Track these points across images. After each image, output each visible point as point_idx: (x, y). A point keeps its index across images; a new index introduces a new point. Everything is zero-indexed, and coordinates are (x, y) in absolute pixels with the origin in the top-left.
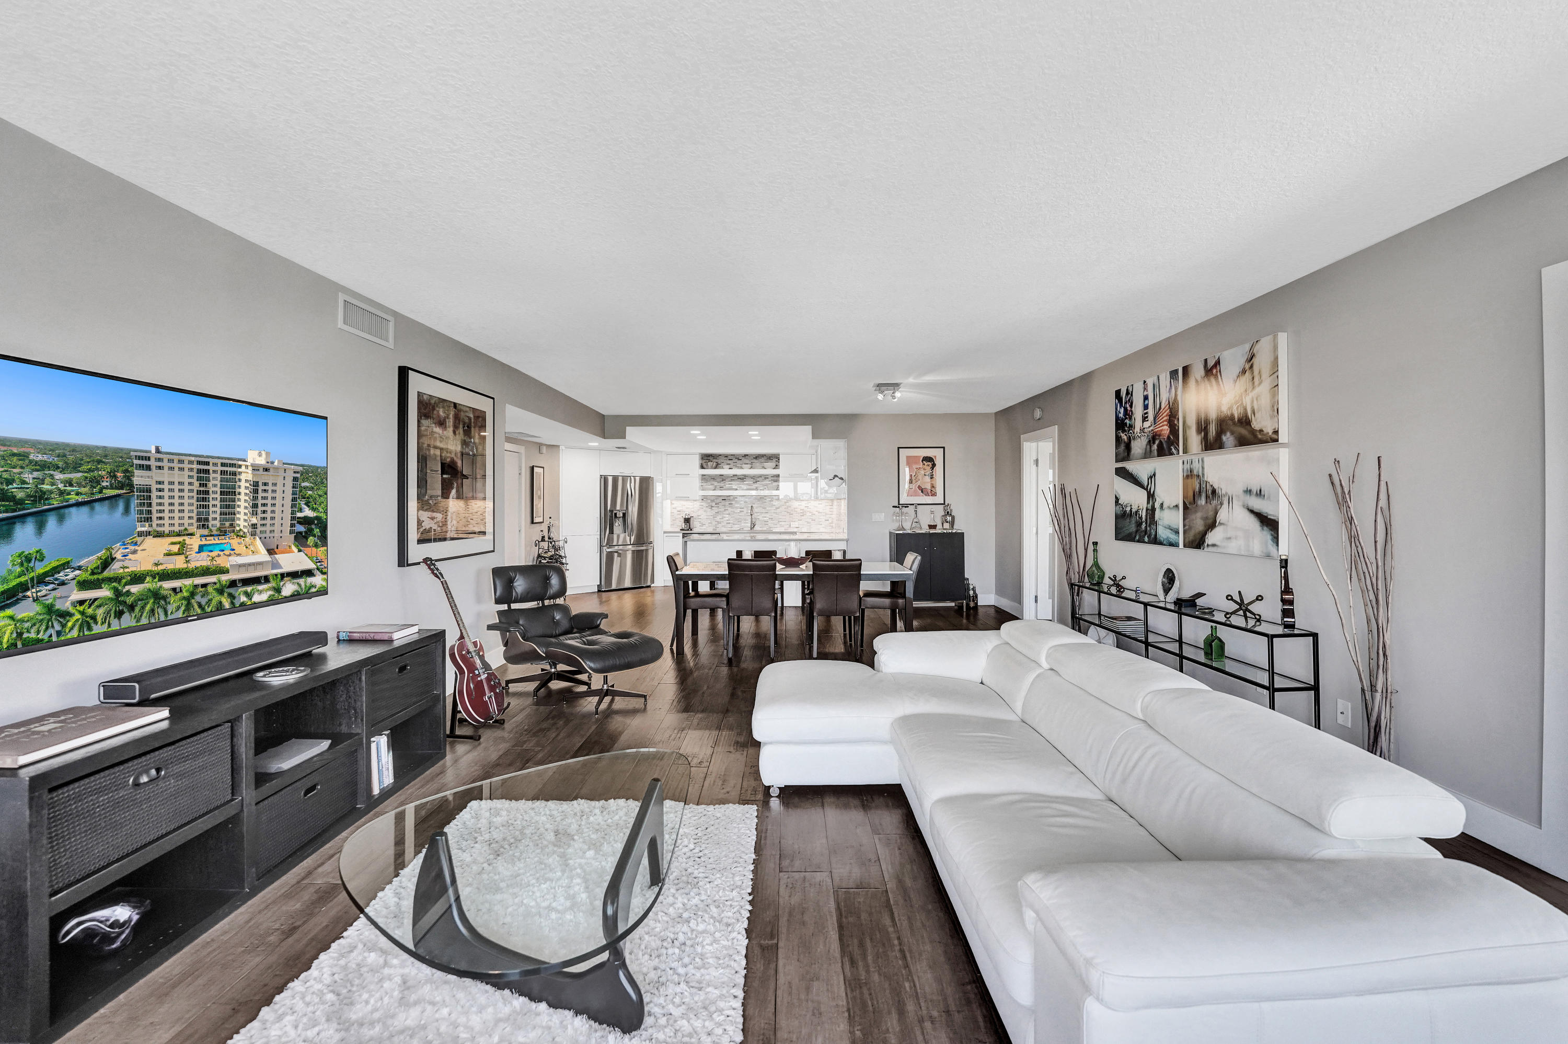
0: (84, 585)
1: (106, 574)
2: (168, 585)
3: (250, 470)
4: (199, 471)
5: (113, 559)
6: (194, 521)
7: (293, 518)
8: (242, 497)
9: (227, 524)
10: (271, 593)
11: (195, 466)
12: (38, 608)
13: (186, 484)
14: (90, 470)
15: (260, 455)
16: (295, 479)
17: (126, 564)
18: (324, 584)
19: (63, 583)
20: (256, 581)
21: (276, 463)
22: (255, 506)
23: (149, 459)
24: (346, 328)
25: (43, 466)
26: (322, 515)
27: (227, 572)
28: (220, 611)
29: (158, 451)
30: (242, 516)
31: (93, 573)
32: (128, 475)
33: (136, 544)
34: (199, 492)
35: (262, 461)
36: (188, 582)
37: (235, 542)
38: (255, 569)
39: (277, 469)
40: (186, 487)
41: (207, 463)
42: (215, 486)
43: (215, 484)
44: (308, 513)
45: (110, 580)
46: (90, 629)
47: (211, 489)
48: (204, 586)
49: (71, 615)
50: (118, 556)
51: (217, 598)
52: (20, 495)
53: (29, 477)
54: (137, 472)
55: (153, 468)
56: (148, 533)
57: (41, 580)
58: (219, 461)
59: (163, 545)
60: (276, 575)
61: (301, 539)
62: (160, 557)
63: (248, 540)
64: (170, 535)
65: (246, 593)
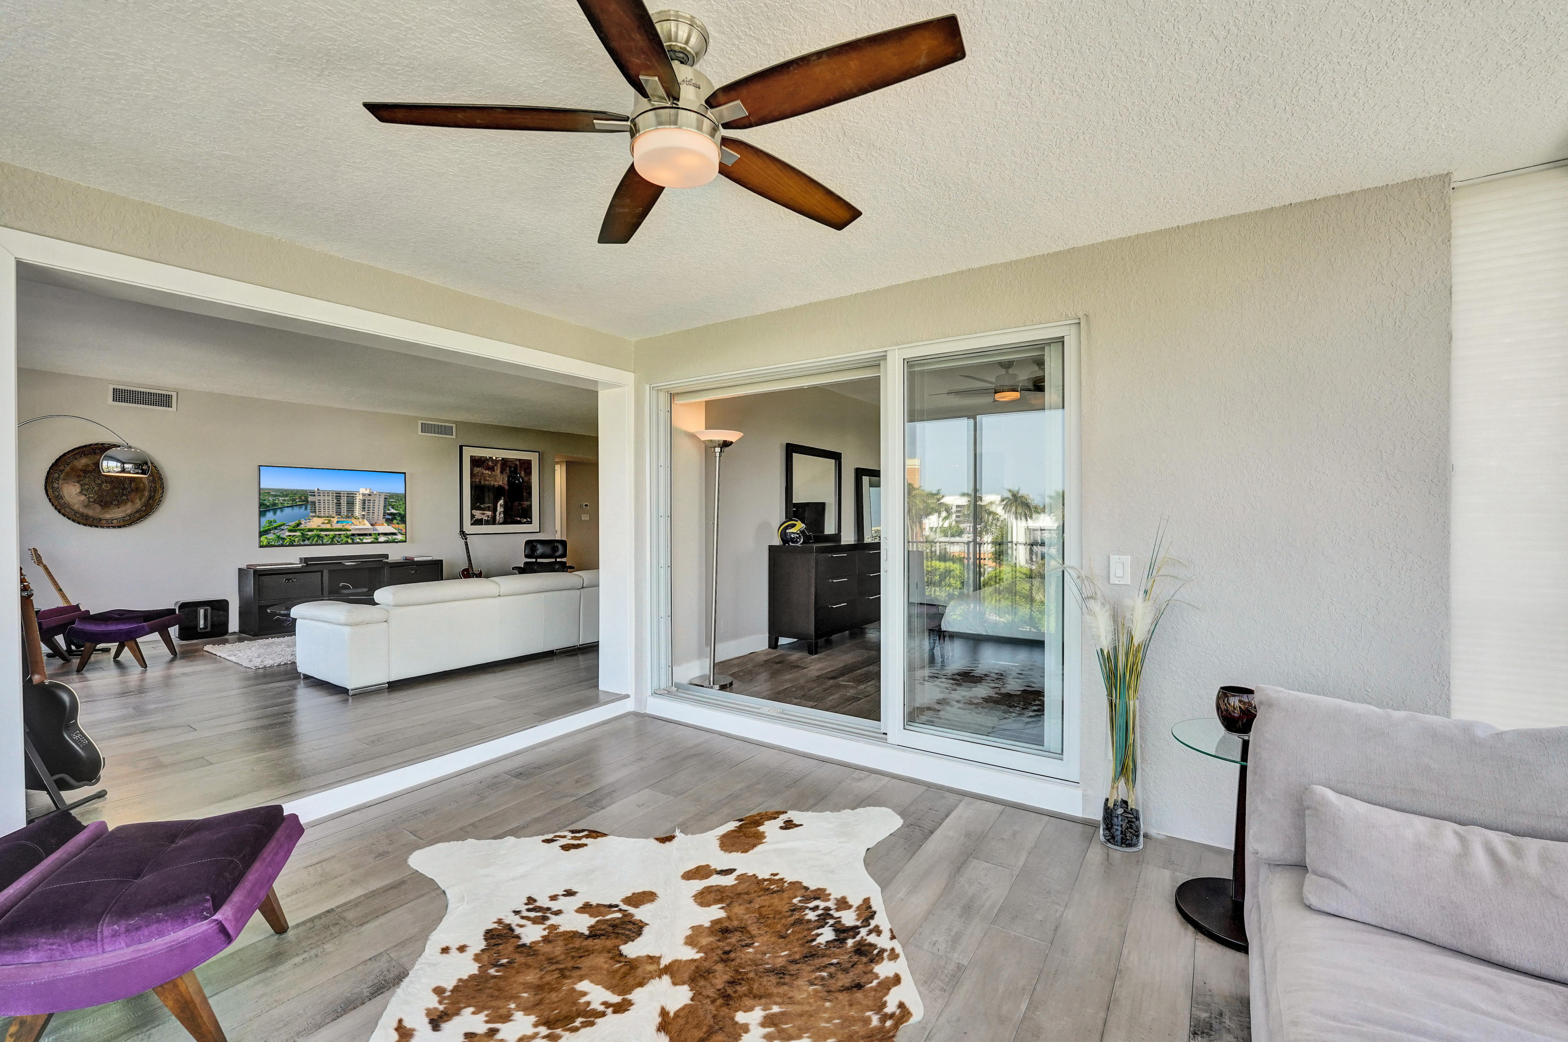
0: (290, 531)
1: (298, 528)
2: (323, 533)
3: (361, 495)
4: (336, 496)
5: (301, 524)
6: (334, 513)
7: (385, 513)
8: (357, 505)
9: (350, 514)
10: (373, 540)
11: (334, 495)
12: (274, 536)
13: (331, 500)
14: (291, 497)
15: (366, 490)
16: (385, 498)
17: (306, 525)
18: (404, 539)
19: (283, 530)
20: (366, 535)
22: (364, 508)
23: (313, 493)
24: (423, 434)
25: (275, 496)
26: (403, 513)
27: (350, 531)
28: (347, 543)
29: (318, 490)
30: (357, 512)
31: (294, 527)
32: (306, 498)
33: (310, 519)
34: (336, 503)
35: (368, 492)
36: (332, 533)
37: (354, 521)
38: (364, 531)
39: (375, 495)
40: (331, 502)
41: (339, 493)
43: (344, 501)
44: (393, 511)
45: (300, 530)
46: (293, 544)
47: (342, 502)
48: (339, 535)
49: (286, 539)
50: (303, 523)
51: (346, 539)
52: (268, 504)
53: (271, 499)
54: (309, 497)
55: (315, 495)
56: (315, 516)
57: (276, 528)
58: (345, 493)
59: (322, 520)
60: (375, 534)
61: (390, 521)
62: (320, 524)
63: (360, 520)
64: (323, 517)
65: (360, 539)
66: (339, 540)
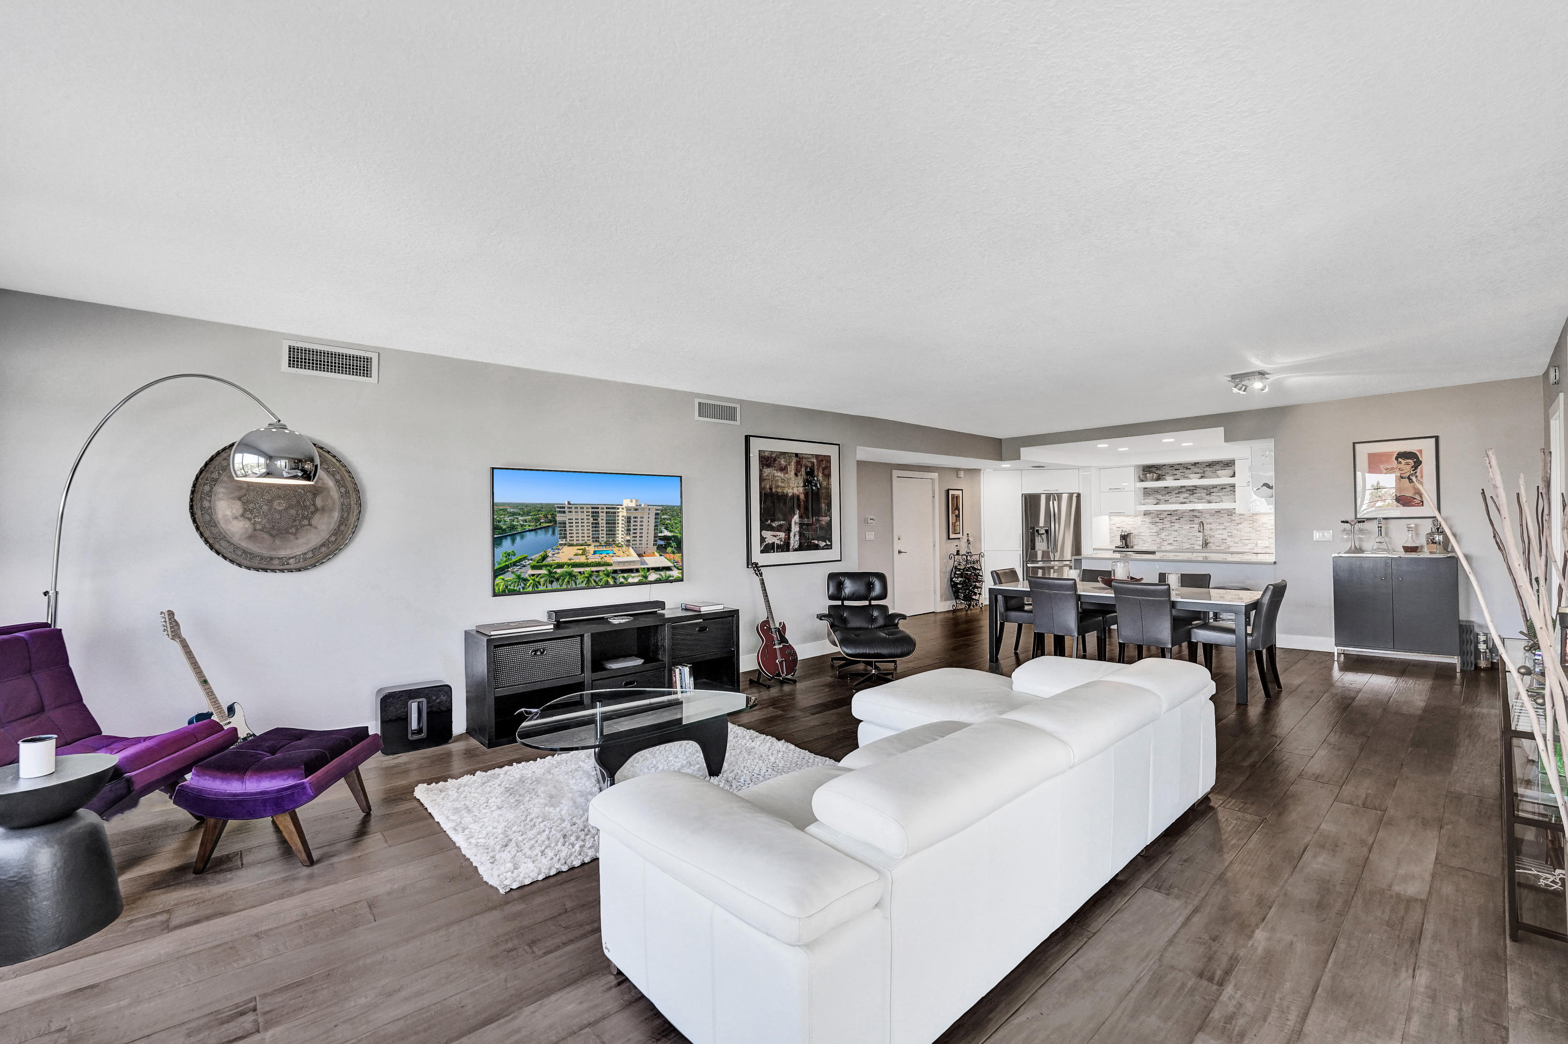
0: (534, 567)
1: (544, 563)
2: (576, 570)
3: (625, 510)
4: (593, 512)
5: (547, 556)
6: (590, 538)
7: (655, 537)
8: (620, 525)
9: (611, 540)
10: (641, 578)
11: (590, 510)
12: (514, 576)
13: (585, 519)
14: (535, 515)
15: (631, 501)
16: (657, 514)
17: (554, 559)
18: (680, 575)
20: (631, 571)
21: (643, 506)
22: (629, 530)
23: (564, 508)
24: (700, 418)
25: (513, 514)
26: (679, 535)
27: (611, 565)
28: (607, 585)
29: (569, 503)
30: (620, 536)
31: (538, 562)
32: (554, 516)
33: (559, 549)
34: (592, 523)
35: (633, 505)
36: (588, 569)
37: (616, 549)
38: (630, 564)
39: (643, 509)
40: (585, 521)
41: (598, 508)
42: (602, 520)
44: (667, 533)
45: (546, 566)
46: (537, 587)
47: (600, 522)
48: (598, 572)
49: (529, 580)
50: (550, 555)
51: (605, 579)
52: (504, 527)
53: (507, 519)
54: (558, 515)
55: (567, 512)
56: (565, 544)
57: (515, 564)
58: (605, 507)
59: (574, 550)
60: (644, 569)
61: (662, 549)
62: (572, 556)
63: (624, 548)
64: (577, 545)
65: (624, 577)
66: (597, 580)
